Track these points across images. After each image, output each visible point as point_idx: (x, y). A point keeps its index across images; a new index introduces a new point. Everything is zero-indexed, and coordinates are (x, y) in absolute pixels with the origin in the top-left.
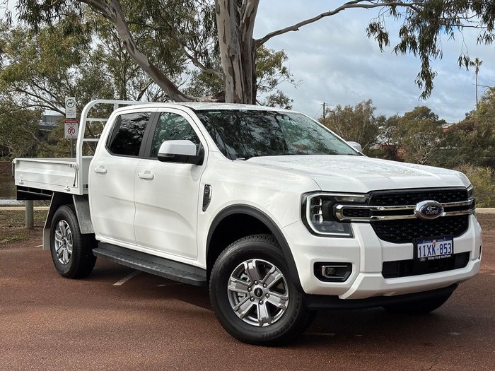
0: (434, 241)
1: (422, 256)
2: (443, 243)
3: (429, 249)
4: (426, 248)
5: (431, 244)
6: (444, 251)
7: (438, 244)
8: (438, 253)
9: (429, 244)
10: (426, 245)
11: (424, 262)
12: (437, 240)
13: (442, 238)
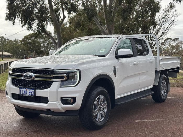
0: (27, 89)
1: (21, 94)
2: (30, 90)
3: (24, 91)
4: (23, 91)
5: (25, 90)
6: (31, 94)
7: (28, 90)
8: (28, 94)
9: (24, 90)
10: (23, 89)
11: (22, 96)
12: (28, 88)
13: (30, 88)
